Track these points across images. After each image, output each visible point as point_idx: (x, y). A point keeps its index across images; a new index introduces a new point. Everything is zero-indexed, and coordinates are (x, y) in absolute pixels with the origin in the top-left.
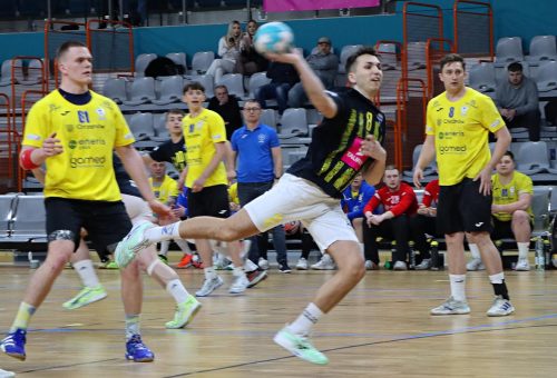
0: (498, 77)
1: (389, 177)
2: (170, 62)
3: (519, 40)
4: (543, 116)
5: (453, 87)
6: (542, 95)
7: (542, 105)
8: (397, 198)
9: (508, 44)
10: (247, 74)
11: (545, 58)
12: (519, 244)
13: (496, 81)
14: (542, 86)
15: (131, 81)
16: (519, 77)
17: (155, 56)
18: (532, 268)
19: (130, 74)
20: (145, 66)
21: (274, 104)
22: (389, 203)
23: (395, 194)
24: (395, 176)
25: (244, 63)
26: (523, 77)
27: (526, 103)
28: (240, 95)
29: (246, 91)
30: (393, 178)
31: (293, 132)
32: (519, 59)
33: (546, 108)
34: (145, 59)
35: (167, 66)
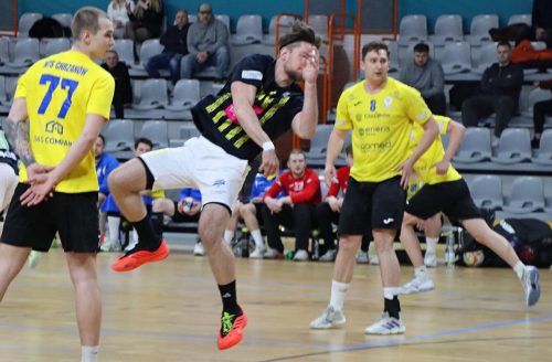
0: (401, 57)
1: (295, 161)
2: (56, 23)
3: (424, 18)
4: (448, 100)
5: (376, 78)
6: (447, 78)
7: (448, 88)
8: (302, 184)
9: (413, 22)
10: (138, 41)
11: (450, 39)
12: (428, 239)
13: (400, 62)
14: (447, 68)
15: (16, 42)
16: (425, 59)
17: (40, 16)
18: (439, 265)
19: (12, 33)
20: (30, 26)
21: (167, 73)
22: (292, 189)
23: (299, 180)
24: (300, 161)
25: (135, 28)
26: (429, 59)
27: (431, 86)
28: (129, 61)
29: (137, 59)
30: (298, 163)
31: (186, 104)
32: (423, 38)
33: (450, 92)
34: (30, 19)
35: (53, 27)
